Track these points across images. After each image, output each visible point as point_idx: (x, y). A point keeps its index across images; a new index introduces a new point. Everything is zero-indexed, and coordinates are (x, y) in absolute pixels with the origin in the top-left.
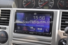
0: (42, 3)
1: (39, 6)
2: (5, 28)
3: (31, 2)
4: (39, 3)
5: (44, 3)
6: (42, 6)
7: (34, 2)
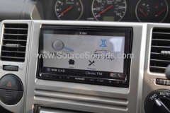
0: (99, 9)
1: (92, 16)
2: (16, 69)
3: (74, 7)
4: (93, 9)
5: (105, 8)
6: (99, 16)
7: (80, 6)
